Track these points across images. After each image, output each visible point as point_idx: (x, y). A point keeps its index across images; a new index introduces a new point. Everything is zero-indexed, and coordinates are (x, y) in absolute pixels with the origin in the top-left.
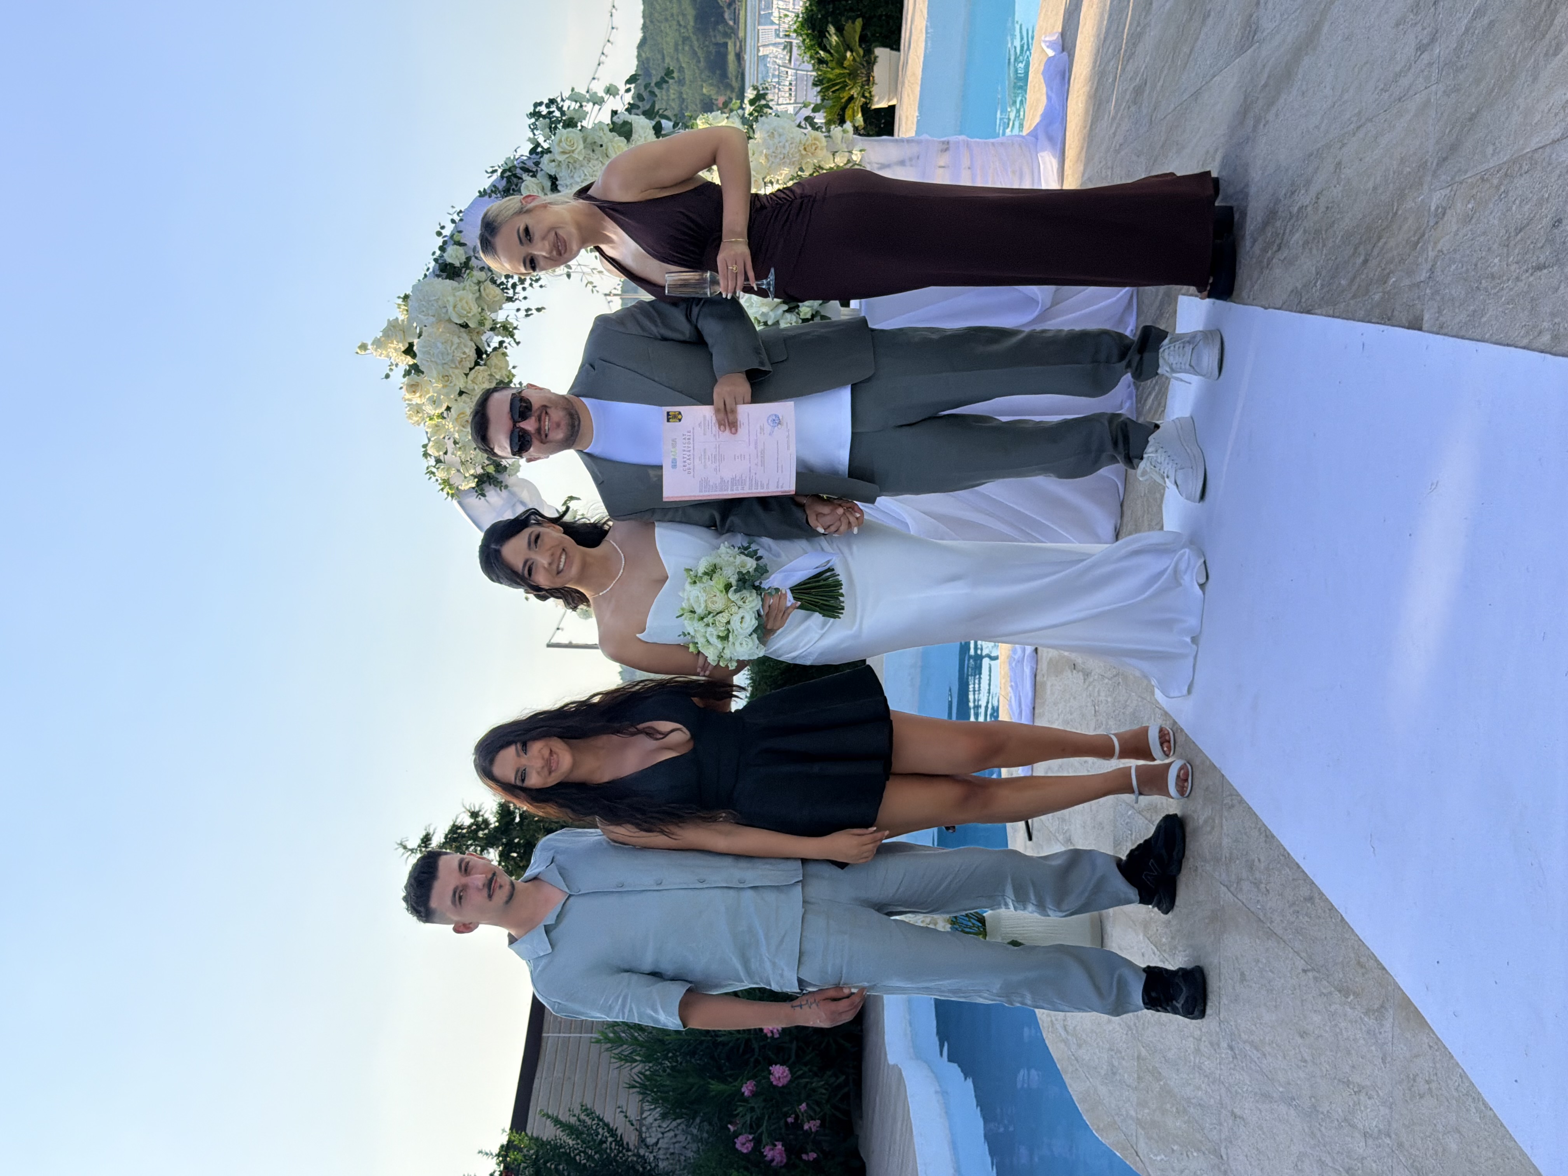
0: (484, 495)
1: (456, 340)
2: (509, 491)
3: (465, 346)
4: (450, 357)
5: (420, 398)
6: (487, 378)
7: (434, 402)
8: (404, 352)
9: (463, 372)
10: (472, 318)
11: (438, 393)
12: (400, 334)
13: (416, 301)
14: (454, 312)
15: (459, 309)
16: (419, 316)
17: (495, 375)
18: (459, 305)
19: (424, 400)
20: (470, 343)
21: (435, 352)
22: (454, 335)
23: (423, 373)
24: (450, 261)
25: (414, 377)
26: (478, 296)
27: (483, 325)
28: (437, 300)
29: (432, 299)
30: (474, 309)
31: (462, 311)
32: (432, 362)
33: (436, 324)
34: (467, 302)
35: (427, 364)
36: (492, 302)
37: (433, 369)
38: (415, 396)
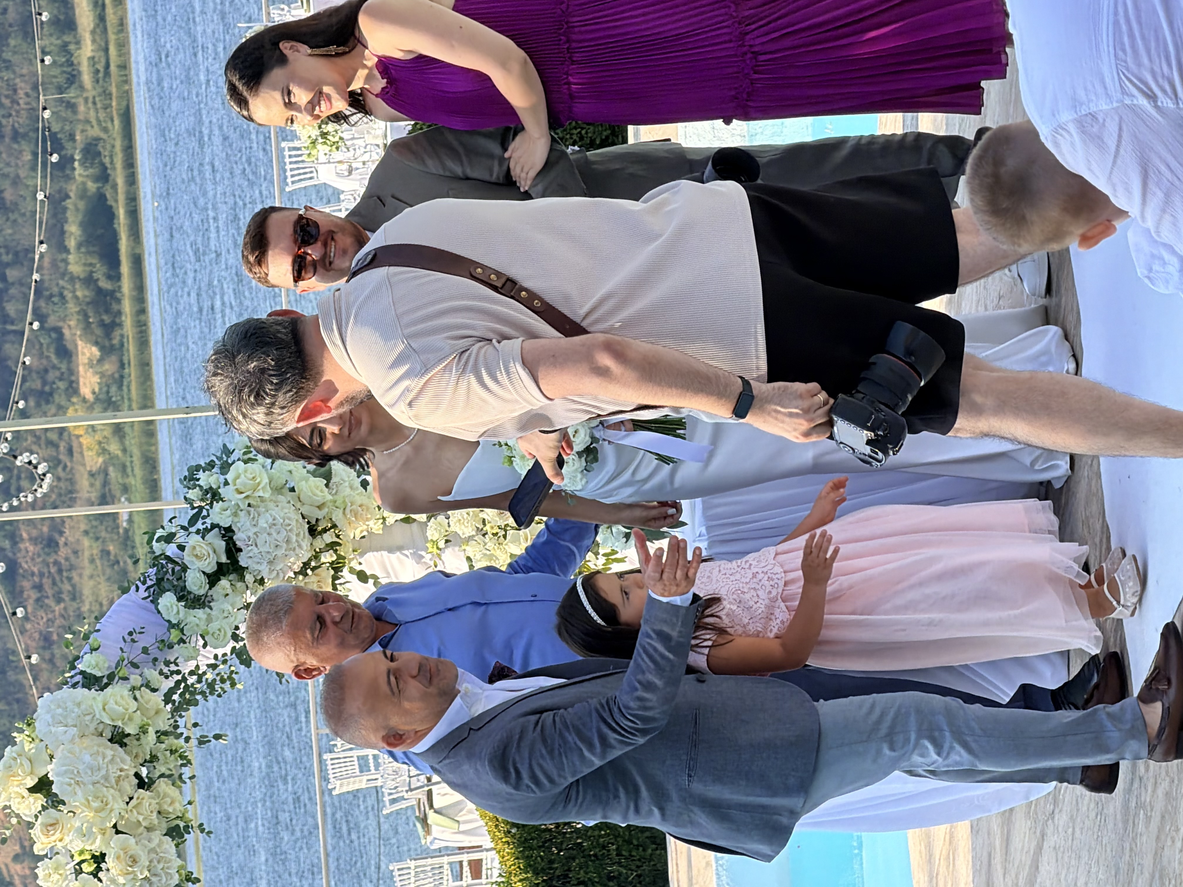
1: (109, 753)
3: (123, 761)
4: (103, 772)
5: (61, 840)
6: (155, 807)
7: (83, 835)
8: (32, 790)
9: (122, 796)
10: (130, 719)
11: (88, 822)
12: (27, 764)
13: (48, 712)
14: (104, 714)
15: (112, 705)
16: (53, 730)
17: (166, 807)
18: (112, 701)
19: (67, 839)
20: (128, 758)
21: (81, 767)
22: (106, 747)
23: (64, 803)
24: (89, 671)
25: (52, 811)
26: (135, 699)
27: (145, 732)
28: (79, 705)
29: (69, 704)
30: (134, 705)
31: (116, 707)
32: (77, 783)
33: (77, 740)
34: (122, 697)
35: (70, 789)
36: (153, 712)
37: (80, 793)
38: (53, 838)
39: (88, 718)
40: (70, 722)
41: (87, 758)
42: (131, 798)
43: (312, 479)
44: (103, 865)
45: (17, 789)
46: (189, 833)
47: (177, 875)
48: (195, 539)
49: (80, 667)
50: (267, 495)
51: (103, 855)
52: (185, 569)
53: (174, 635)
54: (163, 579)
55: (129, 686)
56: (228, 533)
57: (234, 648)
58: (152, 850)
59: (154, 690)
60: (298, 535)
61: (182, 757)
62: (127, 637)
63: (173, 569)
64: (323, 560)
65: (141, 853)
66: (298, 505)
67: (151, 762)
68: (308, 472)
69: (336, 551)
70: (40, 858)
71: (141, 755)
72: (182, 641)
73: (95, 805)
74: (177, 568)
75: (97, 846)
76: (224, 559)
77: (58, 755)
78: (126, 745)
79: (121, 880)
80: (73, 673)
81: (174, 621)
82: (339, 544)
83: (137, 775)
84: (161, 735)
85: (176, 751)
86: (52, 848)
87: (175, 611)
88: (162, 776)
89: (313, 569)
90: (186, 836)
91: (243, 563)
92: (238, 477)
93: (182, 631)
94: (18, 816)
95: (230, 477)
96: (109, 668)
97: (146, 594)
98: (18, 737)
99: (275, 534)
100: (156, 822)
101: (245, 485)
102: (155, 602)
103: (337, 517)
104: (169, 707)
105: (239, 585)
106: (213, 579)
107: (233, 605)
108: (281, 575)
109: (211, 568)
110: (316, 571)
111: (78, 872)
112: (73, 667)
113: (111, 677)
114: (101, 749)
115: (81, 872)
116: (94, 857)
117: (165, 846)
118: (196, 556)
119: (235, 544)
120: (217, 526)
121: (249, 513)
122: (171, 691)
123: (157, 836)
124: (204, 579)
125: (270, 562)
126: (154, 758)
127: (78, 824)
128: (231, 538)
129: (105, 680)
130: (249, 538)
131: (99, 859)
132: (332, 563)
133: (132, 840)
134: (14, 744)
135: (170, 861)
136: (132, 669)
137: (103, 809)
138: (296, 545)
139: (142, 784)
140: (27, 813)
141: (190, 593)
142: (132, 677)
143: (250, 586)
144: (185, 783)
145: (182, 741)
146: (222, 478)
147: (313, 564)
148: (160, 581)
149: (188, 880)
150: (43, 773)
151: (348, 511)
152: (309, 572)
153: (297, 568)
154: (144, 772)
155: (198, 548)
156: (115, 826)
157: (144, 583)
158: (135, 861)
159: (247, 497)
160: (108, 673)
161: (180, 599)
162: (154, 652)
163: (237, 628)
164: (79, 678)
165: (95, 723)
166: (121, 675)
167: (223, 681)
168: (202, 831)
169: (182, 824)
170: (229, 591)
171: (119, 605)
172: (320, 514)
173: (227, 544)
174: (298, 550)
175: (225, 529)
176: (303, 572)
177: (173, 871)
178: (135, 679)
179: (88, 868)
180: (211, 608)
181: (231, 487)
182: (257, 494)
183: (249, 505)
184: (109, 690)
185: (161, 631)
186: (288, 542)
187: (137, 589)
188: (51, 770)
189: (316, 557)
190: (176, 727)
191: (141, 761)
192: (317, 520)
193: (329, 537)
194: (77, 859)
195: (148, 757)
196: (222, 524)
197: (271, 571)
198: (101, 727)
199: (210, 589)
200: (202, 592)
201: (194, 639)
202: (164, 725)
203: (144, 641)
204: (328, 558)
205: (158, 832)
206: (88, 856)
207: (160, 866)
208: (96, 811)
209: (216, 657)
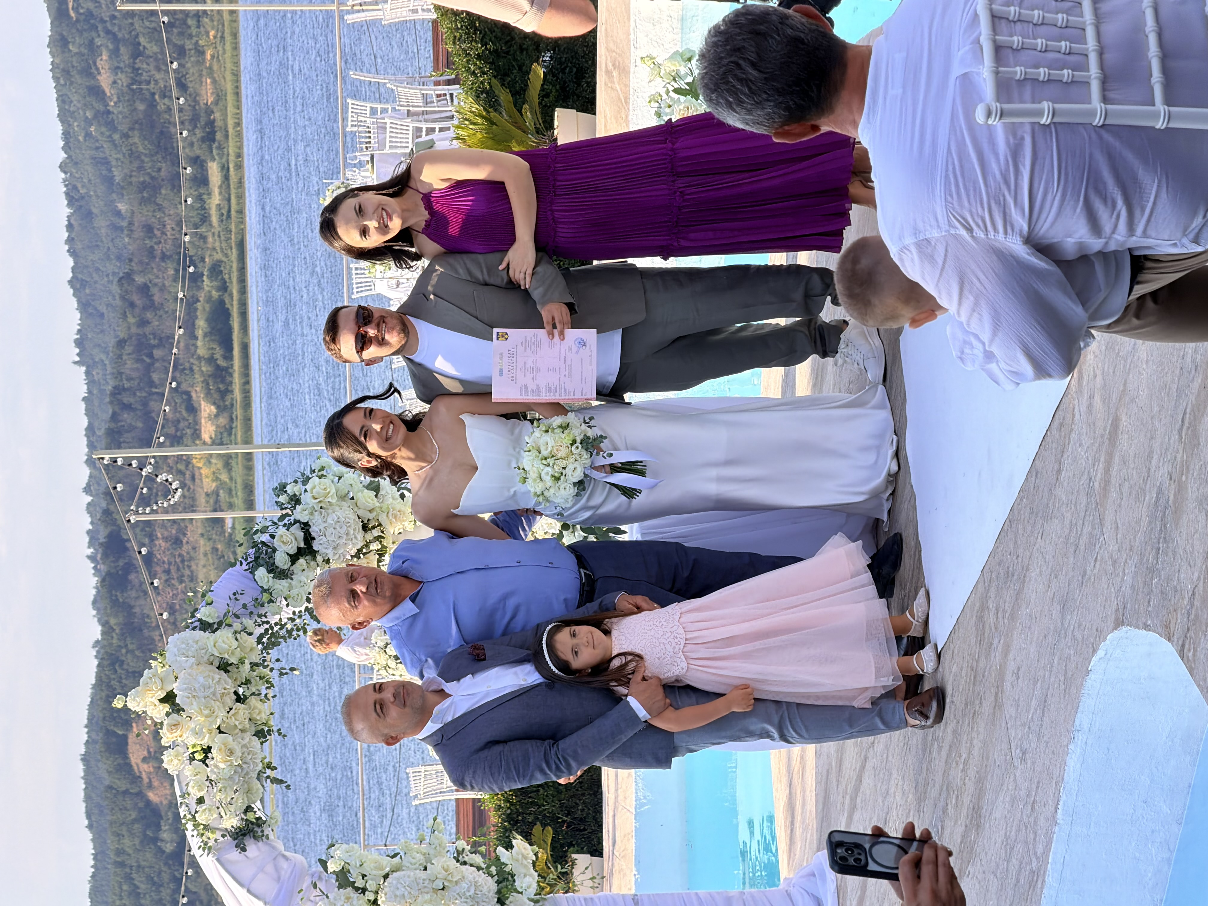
0: (244, 850)
1: (217, 676)
2: (270, 844)
4: (212, 690)
5: (181, 736)
6: (247, 716)
7: (197, 733)
8: (162, 701)
9: (224, 707)
10: (233, 653)
11: (200, 724)
12: (158, 682)
13: (175, 647)
14: (214, 649)
15: (220, 643)
16: (178, 659)
17: (255, 716)
18: (220, 640)
19: (185, 736)
20: (230, 681)
21: (197, 686)
22: (215, 673)
23: (184, 711)
24: (204, 619)
25: (175, 716)
26: (237, 639)
27: (243, 663)
28: (197, 642)
29: (190, 641)
30: (235, 644)
31: (223, 645)
32: (194, 697)
33: (195, 667)
34: (227, 638)
35: (188, 700)
36: (248, 650)
37: (195, 703)
38: (175, 735)
39: (204, 651)
40: (190, 654)
41: (201, 679)
42: (231, 709)
43: (366, 491)
44: (209, 755)
45: (151, 700)
46: (270, 735)
47: (261, 764)
48: (282, 530)
49: (198, 616)
50: (334, 501)
51: (209, 748)
52: (274, 550)
53: (266, 597)
54: (259, 557)
55: (232, 631)
56: (306, 527)
57: (307, 607)
58: (244, 746)
59: (250, 634)
60: (354, 530)
61: (267, 682)
62: (233, 597)
63: (266, 551)
64: (372, 548)
65: (236, 747)
66: (356, 509)
67: (246, 684)
68: (364, 486)
69: (381, 542)
70: (166, 748)
71: (239, 679)
72: (271, 601)
73: (206, 712)
74: (269, 550)
75: (205, 742)
76: (302, 545)
77: (181, 676)
78: (229, 671)
79: (222, 765)
80: (193, 620)
81: (266, 587)
82: (383, 538)
83: (236, 693)
84: (254, 665)
85: (264, 677)
86: (174, 742)
87: (266, 580)
88: (253, 694)
89: (364, 554)
90: (268, 737)
91: (315, 548)
92: (314, 487)
93: (271, 594)
94: (151, 718)
95: (308, 487)
96: (218, 617)
97: (247, 567)
98: (154, 663)
99: (338, 528)
100: (248, 726)
101: (318, 493)
102: (252, 573)
103: (383, 519)
104: (260, 646)
105: (312, 563)
106: (294, 558)
107: (307, 578)
108: (342, 557)
109: (293, 551)
110: (367, 556)
111: (192, 759)
112: (193, 616)
113: (220, 624)
114: (211, 674)
115: (194, 759)
116: (203, 749)
117: (254, 743)
118: (283, 542)
119: (310, 534)
120: (299, 521)
121: (321, 513)
122: (261, 636)
123: (248, 736)
124: (287, 558)
125: (335, 548)
126: (248, 682)
127: (193, 726)
128: (308, 530)
129: (216, 626)
130: (320, 531)
131: (207, 750)
132: (378, 551)
133: (230, 738)
134: (150, 668)
135: (256, 753)
136: (235, 619)
137: (211, 716)
138: (353, 537)
139: (239, 699)
140: (158, 716)
141: (277, 567)
142: (235, 624)
143: (320, 564)
144: (269, 700)
145: (267, 671)
146: (304, 488)
147: (364, 550)
148: (257, 558)
149: (269, 767)
150: (171, 689)
151: (390, 514)
152: (361, 556)
153: (353, 553)
154: (241, 691)
155: (284, 537)
156: (219, 728)
157: (246, 560)
158: (231, 752)
159: (320, 502)
160: (217, 620)
161: (269, 572)
162: (251, 608)
163: (310, 593)
164: (197, 624)
165: (208, 655)
166: (227, 622)
167: (298, 630)
168: (280, 734)
169: (266, 729)
170: (305, 567)
171: (228, 574)
172: (371, 516)
173: (305, 534)
174: (354, 541)
175: (304, 523)
176: (357, 555)
177: (258, 761)
178: (237, 626)
179: (198, 756)
180: (292, 579)
181: (309, 494)
182: (327, 500)
183: (321, 508)
184: (218, 633)
185: (256, 593)
186: (347, 534)
187: (241, 564)
188: (176, 687)
189: (367, 545)
190: (264, 661)
191: (239, 683)
192: (369, 520)
193: (376, 533)
194: (191, 750)
195: (244, 681)
196: (302, 520)
197: (335, 554)
198: (212, 657)
199: (292, 565)
200: (286, 567)
201: (279, 599)
202: (256, 659)
203: (244, 599)
204: (375, 546)
205: (249, 734)
206: (199, 749)
207: (250, 757)
208: (207, 717)
209: (294, 613)
